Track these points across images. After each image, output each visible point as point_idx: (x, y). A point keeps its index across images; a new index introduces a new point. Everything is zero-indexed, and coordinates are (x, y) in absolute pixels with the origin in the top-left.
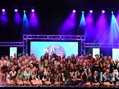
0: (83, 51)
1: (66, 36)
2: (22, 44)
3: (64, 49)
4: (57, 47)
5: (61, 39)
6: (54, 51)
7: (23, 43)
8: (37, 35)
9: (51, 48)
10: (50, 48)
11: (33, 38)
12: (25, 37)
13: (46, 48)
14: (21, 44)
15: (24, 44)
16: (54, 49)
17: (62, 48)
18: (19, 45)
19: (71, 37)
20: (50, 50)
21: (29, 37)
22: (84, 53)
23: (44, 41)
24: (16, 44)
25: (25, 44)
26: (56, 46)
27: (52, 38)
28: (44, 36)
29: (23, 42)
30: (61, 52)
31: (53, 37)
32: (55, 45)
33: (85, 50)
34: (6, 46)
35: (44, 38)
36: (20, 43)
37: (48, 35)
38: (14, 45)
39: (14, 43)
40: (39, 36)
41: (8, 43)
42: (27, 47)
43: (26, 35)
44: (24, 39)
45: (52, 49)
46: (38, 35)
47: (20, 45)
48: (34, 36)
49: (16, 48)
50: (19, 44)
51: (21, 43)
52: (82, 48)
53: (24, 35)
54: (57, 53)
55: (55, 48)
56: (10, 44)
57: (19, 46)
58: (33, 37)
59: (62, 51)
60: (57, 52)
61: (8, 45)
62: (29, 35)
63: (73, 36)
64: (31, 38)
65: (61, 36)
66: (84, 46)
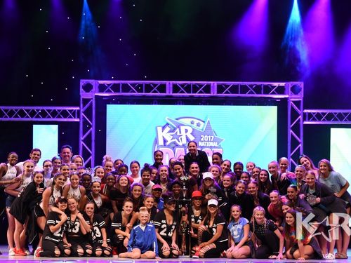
0: (297, 138)
1: (233, 83)
5: (216, 94)
7: (79, 111)
8: (128, 82)
9: (183, 128)
10: (178, 130)
11: (115, 91)
12: (88, 88)
14: (74, 113)
15: (82, 115)
18: (65, 117)
19: (251, 86)
20: (178, 134)
21: (102, 88)
22: (299, 143)
23: (155, 104)
24: (54, 114)
25: (88, 112)
27: (182, 92)
28: (155, 85)
29: (79, 106)
31: (188, 89)
32: (192, 120)
33: (302, 134)
34: (20, 119)
35: (155, 92)
36: (70, 111)
37: (167, 82)
38: (49, 117)
39: (49, 111)
40: (138, 82)
41: (28, 111)
42: (93, 123)
43: (92, 82)
44: (84, 95)
45: (186, 131)
46: (134, 82)
47: (70, 117)
48: (118, 85)
49: (55, 127)
50: (65, 114)
51: (74, 108)
52: (290, 126)
53: (83, 82)
54: (202, 147)
56: (33, 114)
57: (65, 120)
58: (116, 88)
60: (200, 144)
61: (28, 117)
62: (101, 82)
63: (260, 86)
64: (109, 91)
65: (216, 84)
66: (299, 120)
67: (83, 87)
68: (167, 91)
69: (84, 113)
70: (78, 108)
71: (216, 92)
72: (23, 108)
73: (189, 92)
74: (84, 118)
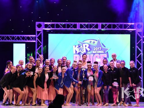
0: (139, 49)
1: (109, 23)
2: (33, 38)
3: (105, 47)
4: (94, 43)
5: (100, 29)
6: (88, 49)
7: (35, 37)
8: (59, 23)
9: (84, 45)
10: (82, 46)
11: (52, 28)
12: (40, 26)
13: (76, 46)
15: (37, 39)
16: (89, 47)
17: (103, 45)
18: (29, 40)
19: (118, 25)
20: (82, 48)
21: (46, 26)
22: (141, 52)
23: (72, 33)
24: (23, 38)
25: (40, 38)
26: (93, 41)
27: (85, 28)
28: (71, 25)
29: (35, 34)
30: (100, 52)
31: (87, 26)
32: (90, 41)
33: (142, 48)
34: (7, 41)
35: (71, 28)
36: (31, 37)
37: (77, 23)
38: (21, 40)
39: (21, 37)
40: (63, 23)
41: (11, 37)
42: (42, 43)
43: (41, 23)
44: (38, 29)
45: (86, 46)
46: (61, 23)
47: (31, 40)
48: (54, 24)
49: (24, 45)
50: (29, 38)
51: (33, 36)
52: (136, 44)
53: (37, 23)
54: (94, 54)
55: (90, 45)
56: (13, 38)
57: (29, 41)
58: (53, 26)
59: (101, 50)
60: (94, 52)
61: (11, 40)
62: (46, 23)
63: (122, 25)
64: (49, 28)
65: (101, 24)
66: (141, 41)
67: (37, 26)
68: (77, 27)
69: (38, 38)
70: (35, 36)
71: (101, 28)
72: (9, 36)
73: (88, 28)
74: (37, 40)
